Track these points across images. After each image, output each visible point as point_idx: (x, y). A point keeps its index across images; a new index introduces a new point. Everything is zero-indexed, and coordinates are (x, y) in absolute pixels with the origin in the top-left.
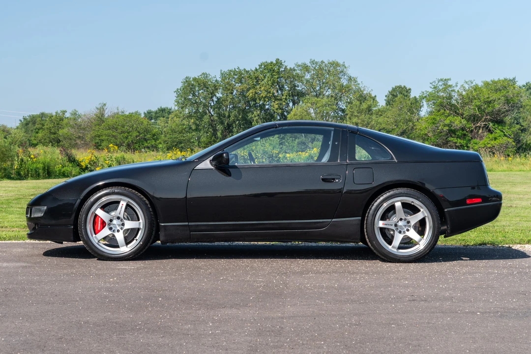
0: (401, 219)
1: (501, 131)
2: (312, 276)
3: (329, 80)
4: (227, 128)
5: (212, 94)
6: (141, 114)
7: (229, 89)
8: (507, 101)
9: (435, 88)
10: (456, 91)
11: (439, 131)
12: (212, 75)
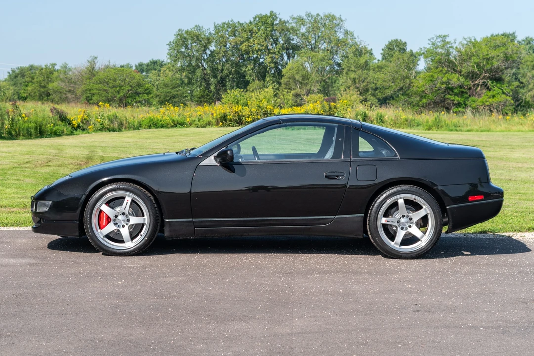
0: (404, 216)
1: (499, 88)
2: (316, 278)
3: (324, 34)
4: (220, 82)
5: (205, 47)
6: (132, 66)
7: (222, 41)
8: (507, 58)
9: (433, 44)
10: (455, 47)
11: (436, 89)
12: (206, 27)
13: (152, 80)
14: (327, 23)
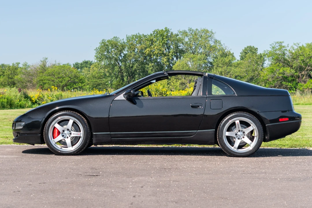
3: (201, 42)
4: (131, 75)
5: (120, 51)
6: (71, 65)
7: (132, 48)
9: (273, 48)
10: (288, 50)
11: (275, 77)
12: (121, 38)
13: (85, 74)
14: (203, 35)
